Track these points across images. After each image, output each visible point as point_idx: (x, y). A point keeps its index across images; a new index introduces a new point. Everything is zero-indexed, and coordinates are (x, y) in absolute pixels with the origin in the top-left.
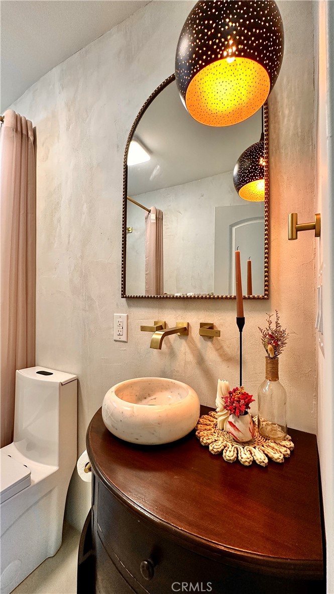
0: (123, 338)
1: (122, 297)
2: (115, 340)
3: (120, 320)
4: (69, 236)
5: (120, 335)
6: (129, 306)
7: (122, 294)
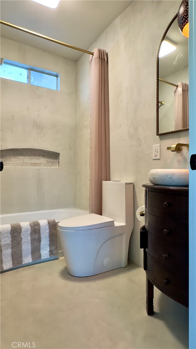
0: (158, 157)
1: (157, 135)
2: (154, 160)
3: (156, 148)
4: (127, 108)
5: (156, 156)
6: (161, 139)
7: (157, 133)
